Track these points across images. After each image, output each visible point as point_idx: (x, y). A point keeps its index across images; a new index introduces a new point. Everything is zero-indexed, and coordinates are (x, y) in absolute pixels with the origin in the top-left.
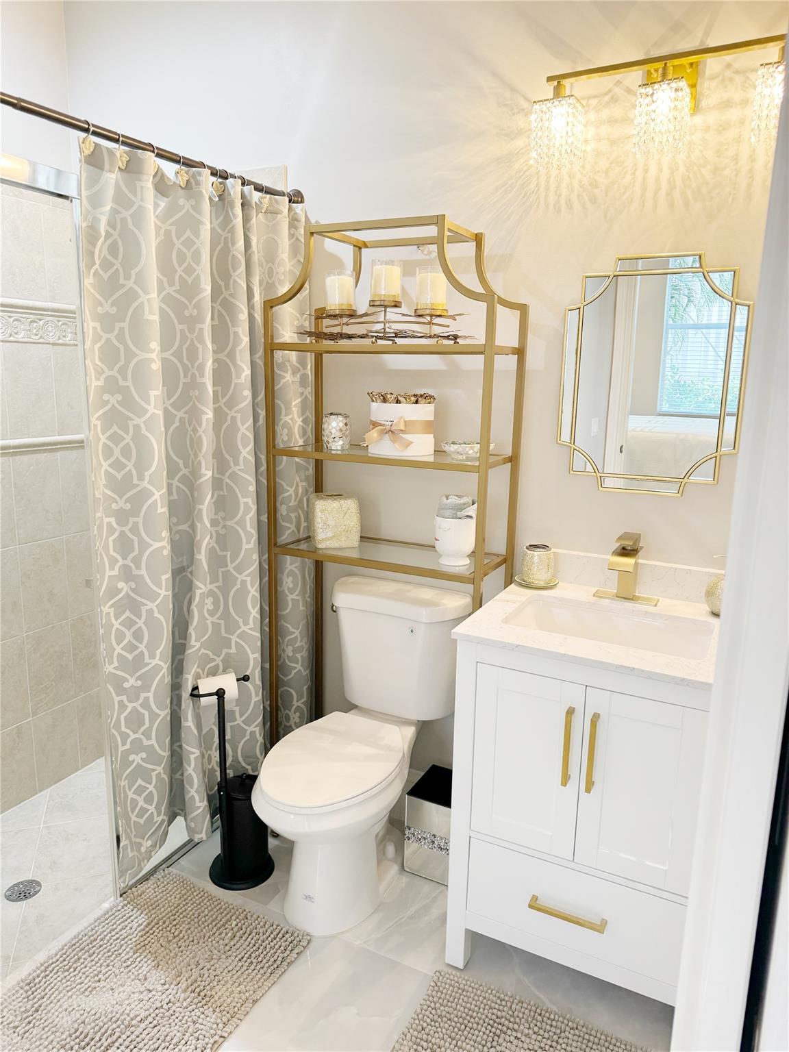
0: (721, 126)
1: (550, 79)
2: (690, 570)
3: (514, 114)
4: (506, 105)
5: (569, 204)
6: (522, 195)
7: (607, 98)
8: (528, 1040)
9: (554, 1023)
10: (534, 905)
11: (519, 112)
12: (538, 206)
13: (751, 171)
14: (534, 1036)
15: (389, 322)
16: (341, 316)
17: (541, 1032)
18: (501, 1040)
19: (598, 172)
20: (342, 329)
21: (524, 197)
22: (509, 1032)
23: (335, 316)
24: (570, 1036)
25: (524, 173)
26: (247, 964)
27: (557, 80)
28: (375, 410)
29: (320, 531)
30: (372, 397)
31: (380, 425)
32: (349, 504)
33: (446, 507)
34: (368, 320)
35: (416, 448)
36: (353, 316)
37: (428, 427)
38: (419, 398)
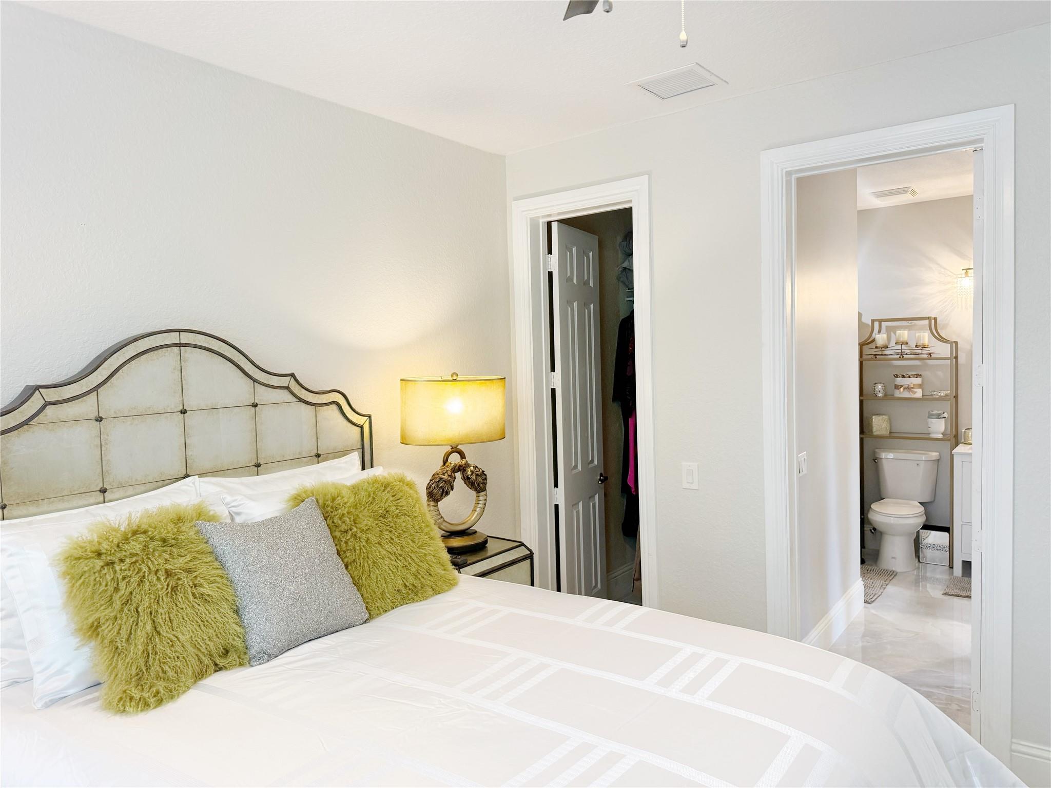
1: (963, 270)
15: (904, 350)
16: (882, 347)
20: (882, 352)
23: (879, 348)
27: (966, 270)
28: (899, 381)
29: (874, 429)
30: (896, 376)
31: (903, 386)
32: (885, 417)
33: (933, 415)
34: (894, 349)
35: (919, 393)
36: (887, 348)
37: (920, 386)
38: (918, 376)
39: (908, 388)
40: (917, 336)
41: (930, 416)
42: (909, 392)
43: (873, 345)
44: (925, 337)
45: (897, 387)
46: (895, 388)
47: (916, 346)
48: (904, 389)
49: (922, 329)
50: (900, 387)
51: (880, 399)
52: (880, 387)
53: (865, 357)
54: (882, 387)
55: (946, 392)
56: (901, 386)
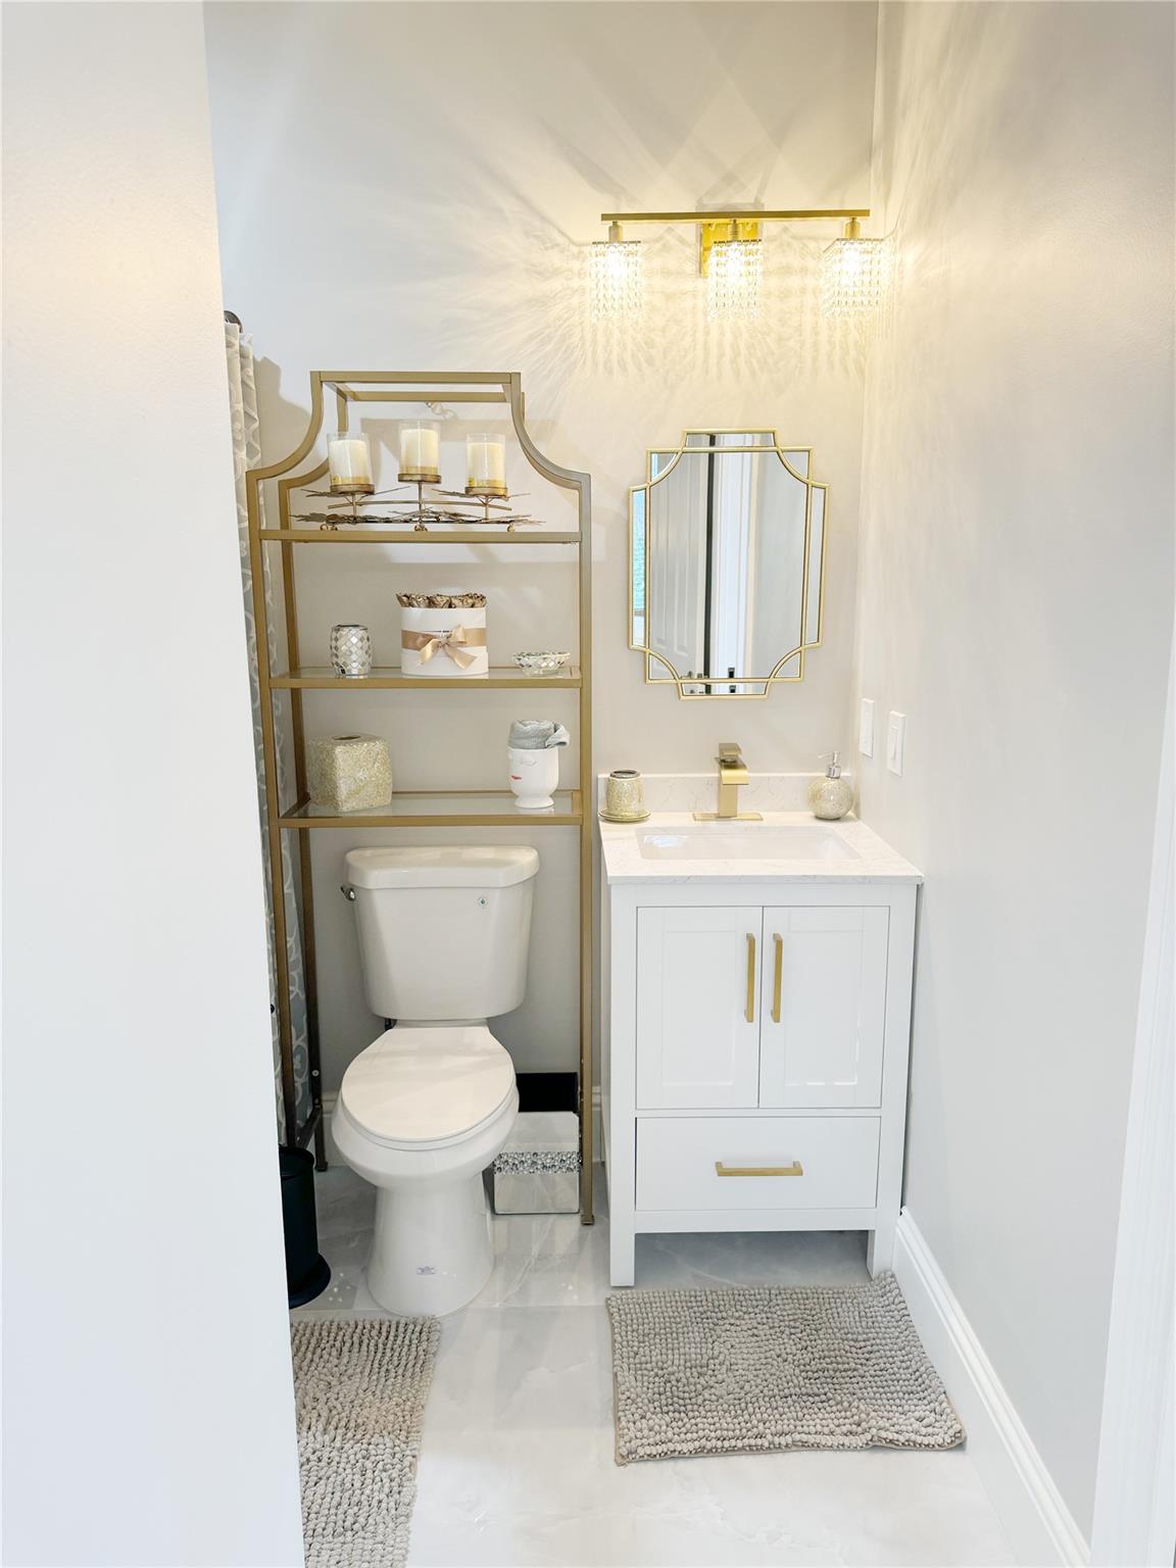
0: (782, 293)
1: (605, 217)
2: (783, 778)
3: (546, 249)
4: (535, 236)
5: (623, 368)
6: (563, 349)
7: (658, 246)
8: (743, 1322)
9: (758, 1297)
10: (723, 1172)
11: (552, 247)
12: (584, 362)
13: (815, 344)
14: (746, 1316)
15: (426, 503)
16: (353, 494)
17: (751, 1310)
18: (719, 1332)
19: (654, 330)
20: (355, 511)
21: (566, 351)
22: (721, 1322)
23: (344, 493)
24: (779, 1302)
25: (565, 322)
26: (383, 1374)
27: (614, 219)
28: (418, 618)
29: (344, 788)
30: (407, 601)
31: (432, 637)
32: (378, 746)
33: (526, 735)
34: (393, 498)
35: (478, 664)
36: (371, 493)
37: (482, 637)
38: (475, 600)
39: (447, 645)
40: (469, 453)
41: (517, 739)
42: (452, 658)
43: (323, 485)
44: (498, 460)
45: (412, 640)
46: (405, 646)
47: (468, 490)
48: (437, 647)
49: (484, 429)
50: (421, 639)
51: (358, 685)
52: (352, 640)
53: (297, 525)
54: (361, 640)
55: (563, 658)
56: (424, 636)
